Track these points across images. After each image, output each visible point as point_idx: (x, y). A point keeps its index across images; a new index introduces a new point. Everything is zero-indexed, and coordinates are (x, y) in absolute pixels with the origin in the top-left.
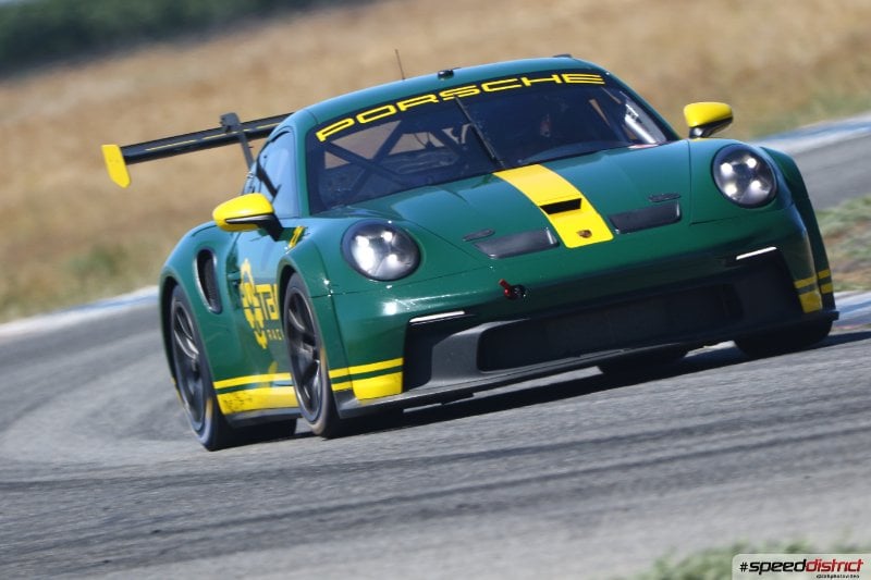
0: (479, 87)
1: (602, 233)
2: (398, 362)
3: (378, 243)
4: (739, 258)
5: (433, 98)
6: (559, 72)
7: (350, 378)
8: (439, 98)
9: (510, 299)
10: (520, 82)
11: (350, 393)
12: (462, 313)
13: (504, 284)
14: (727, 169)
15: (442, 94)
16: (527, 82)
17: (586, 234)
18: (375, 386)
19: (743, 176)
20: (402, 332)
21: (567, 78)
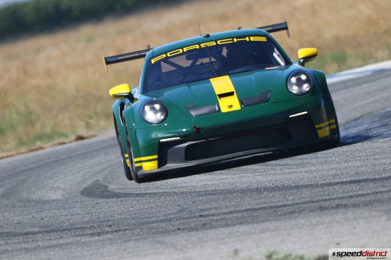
0: (216, 42)
1: (237, 106)
2: (156, 157)
3: (153, 109)
4: (290, 116)
5: (197, 47)
6: (249, 36)
7: (141, 162)
8: (200, 46)
9: (197, 133)
10: (233, 40)
11: (141, 168)
12: (179, 138)
13: (194, 127)
14: (294, 80)
15: (201, 45)
16: (235, 40)
17: (231, 107)
18: (149, 166)
19: (300, 83)
20: (157, 145)
21: (252, 39)
